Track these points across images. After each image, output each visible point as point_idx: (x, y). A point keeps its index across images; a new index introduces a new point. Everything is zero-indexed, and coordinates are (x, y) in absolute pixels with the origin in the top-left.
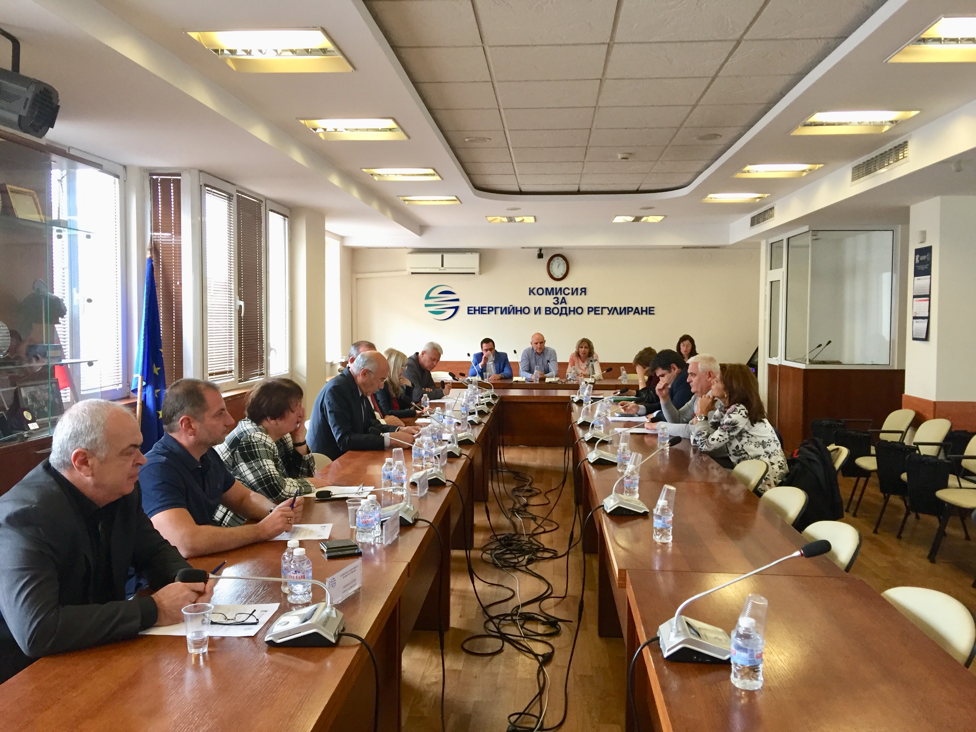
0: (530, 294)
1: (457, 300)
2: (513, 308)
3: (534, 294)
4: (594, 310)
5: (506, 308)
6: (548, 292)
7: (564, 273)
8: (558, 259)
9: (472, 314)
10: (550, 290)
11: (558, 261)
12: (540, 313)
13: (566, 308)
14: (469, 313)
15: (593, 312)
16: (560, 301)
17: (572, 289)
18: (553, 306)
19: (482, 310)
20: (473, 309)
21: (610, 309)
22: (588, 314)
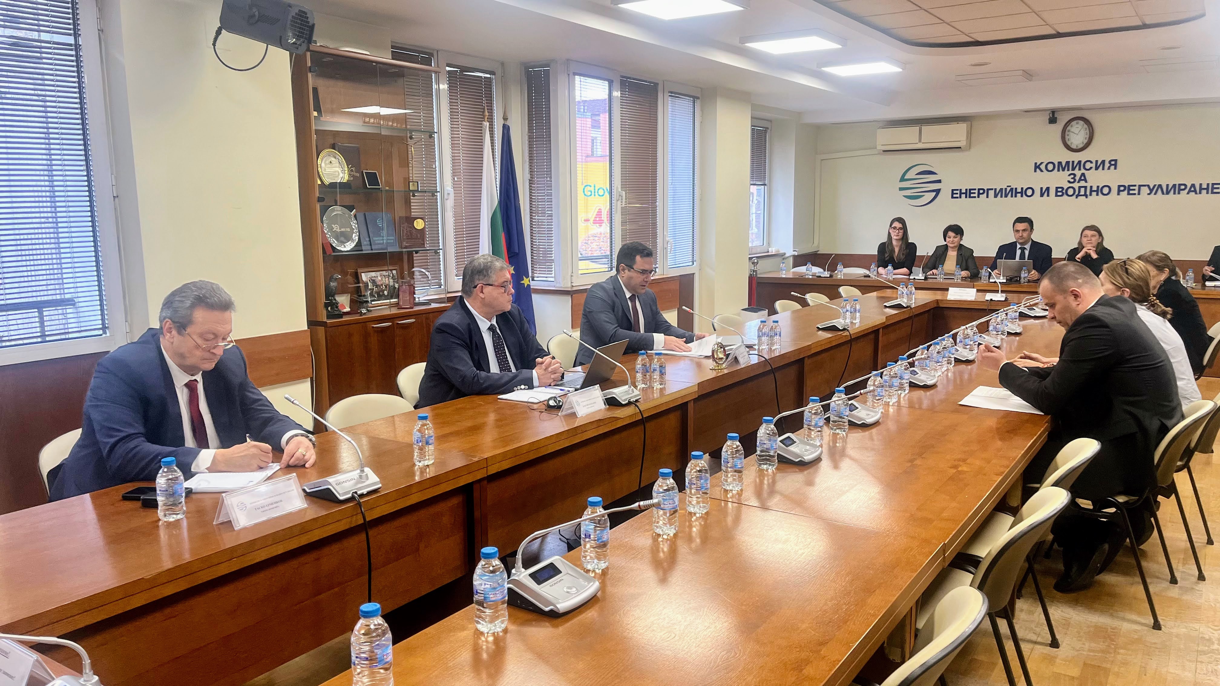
0: (1035, 171)
1: (939, 181)
2: (1012, 189)
3: (1042, 171)
4: (1128, 189)
5: (1001, 189)
6: (1061, 167)
7: (1085, 141)
8: (1077, 123)
9: (957, 198)
10: (1064, 165)
11: (1077, 126)
12: (1048, 196)
13: (1085, 187)
14: (952, 197)
15: (1126, 192)
16: (1077, 178)
17: (1097, 161)
18: (1066, 185)
19: (970, 193)
20: (958, 192)
21: (1151, 187)
22: (1118, 194)
